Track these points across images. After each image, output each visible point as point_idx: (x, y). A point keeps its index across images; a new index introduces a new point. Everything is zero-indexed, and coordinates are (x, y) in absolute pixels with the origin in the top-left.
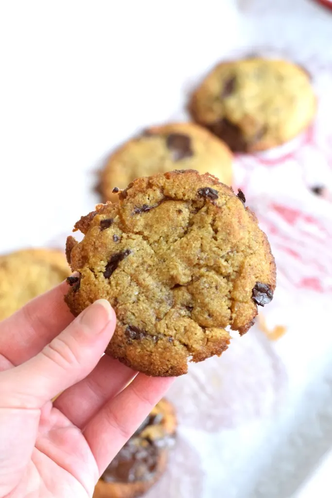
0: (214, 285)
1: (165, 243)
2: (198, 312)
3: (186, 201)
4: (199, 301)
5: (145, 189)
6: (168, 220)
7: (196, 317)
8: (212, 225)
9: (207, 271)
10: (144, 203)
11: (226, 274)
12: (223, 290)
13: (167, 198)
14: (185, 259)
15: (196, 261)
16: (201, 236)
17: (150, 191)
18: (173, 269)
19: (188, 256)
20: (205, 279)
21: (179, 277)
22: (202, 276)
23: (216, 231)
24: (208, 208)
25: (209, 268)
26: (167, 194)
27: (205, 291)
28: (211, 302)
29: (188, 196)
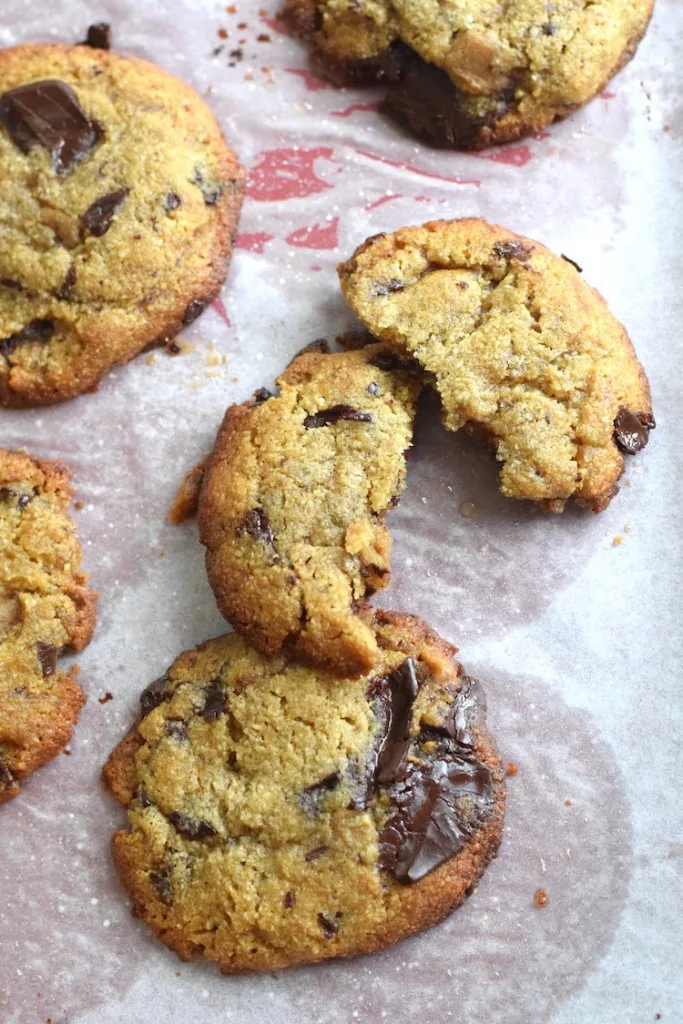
0: (542, 414)
1: (441, 344)
2: (516, 468)
3: (472, 269)
4: (517, 447)
5: (391, 253)
6: (443, 301)
7: (512, 479)
8: (528, 306)
9: (526, 390)
10: (392, 276)
11: (562, 396)
12: (561, 424)
13: (435, 266)
14: (483, 370)
15: (505, 373)
16: (511, 326)
17: (401, 254)
18: (461, 390)
19: (489, 363)
20: (524, 406)
21: (474, 404)
22: (517, 400)
23: (537, 316)
24: (516, 278)
25: (530, 383)
26: (434, 259)
27: (526, 427)
28: (541, 446)
29: (476, 259)
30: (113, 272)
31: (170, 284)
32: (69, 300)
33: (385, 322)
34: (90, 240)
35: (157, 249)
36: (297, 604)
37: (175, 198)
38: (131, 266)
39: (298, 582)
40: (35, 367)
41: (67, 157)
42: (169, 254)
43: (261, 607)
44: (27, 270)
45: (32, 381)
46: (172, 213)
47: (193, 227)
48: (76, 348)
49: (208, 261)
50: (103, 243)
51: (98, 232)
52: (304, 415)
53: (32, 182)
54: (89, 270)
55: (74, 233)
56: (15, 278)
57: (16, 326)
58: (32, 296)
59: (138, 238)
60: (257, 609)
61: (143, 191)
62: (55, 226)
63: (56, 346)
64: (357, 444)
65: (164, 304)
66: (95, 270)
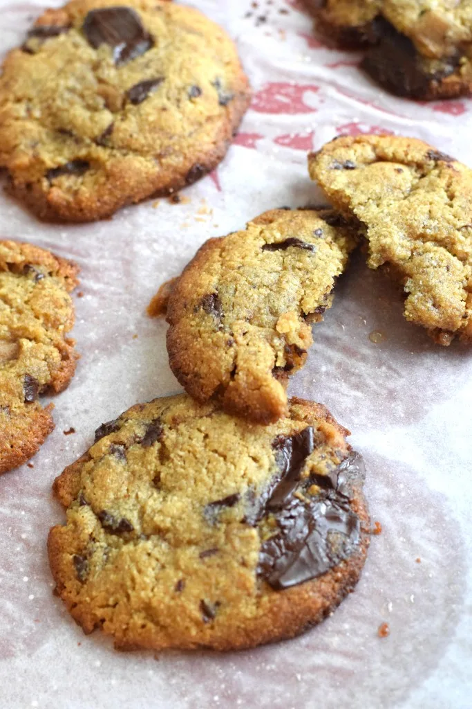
0: (444, 263)
1: (376, 206)
2: (417, 299)
3: (408, 164)
4: (421, 283)
5: (350, 144)
6: (382, 178)
7: (413, 306)
8: (446, 191)
9: (435, 246)
10: (347, 159)
11: (461, 256)
12: (458, 272)
13: (381, 158)
14: (405, 226)
15: (420, 231)
16: (431, 200)
17: (357, 147)
18: (385, 237)
19: (409, 222)
20: (431, 255)
21: (394, 247)
22: (426, 251)
23: (452, 197)
24: (440, 173)
25: (439, 242)
26: (381, 154)
27: (431, 270)
28: (440, 285)
29: (412, 157)
30: (141, 130)
31: (181, 147)
32: (104, 146)
33: (336, 186)
34: (129, 106)
35: (177, 120)
36: (231, 360)
37: (198, 91)
38: (156, 128)
39: (234, 345)
40: (69, 190)
41: (125, 55)
42: (186, 126)
43: (202, 362)
44: (79, 122)
45: (65, 199)
46: (193, 99)
47: (207, 114)
48: (102, 180)
49: (213, 140)
50: (138, 110)
51: (136, 102)
52: (263, 243)
53: (96, 67)
54: (124, 126)
55: (119, 103)
56: (68, 127)
57: (62, 160)
58: (78, 141)
59: (164, 109)
60: (199, 363)
61: (175, 80)
62: (106, 96)
63: (88, 177)
64: (299, 265)
65: (175, 161)
66: (129, 127)
